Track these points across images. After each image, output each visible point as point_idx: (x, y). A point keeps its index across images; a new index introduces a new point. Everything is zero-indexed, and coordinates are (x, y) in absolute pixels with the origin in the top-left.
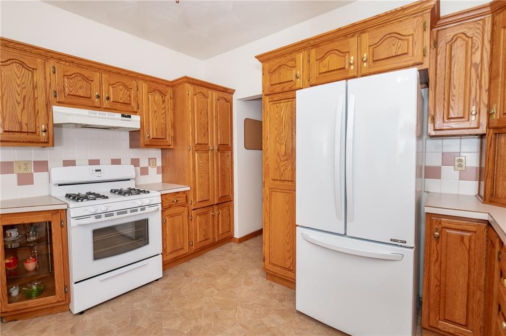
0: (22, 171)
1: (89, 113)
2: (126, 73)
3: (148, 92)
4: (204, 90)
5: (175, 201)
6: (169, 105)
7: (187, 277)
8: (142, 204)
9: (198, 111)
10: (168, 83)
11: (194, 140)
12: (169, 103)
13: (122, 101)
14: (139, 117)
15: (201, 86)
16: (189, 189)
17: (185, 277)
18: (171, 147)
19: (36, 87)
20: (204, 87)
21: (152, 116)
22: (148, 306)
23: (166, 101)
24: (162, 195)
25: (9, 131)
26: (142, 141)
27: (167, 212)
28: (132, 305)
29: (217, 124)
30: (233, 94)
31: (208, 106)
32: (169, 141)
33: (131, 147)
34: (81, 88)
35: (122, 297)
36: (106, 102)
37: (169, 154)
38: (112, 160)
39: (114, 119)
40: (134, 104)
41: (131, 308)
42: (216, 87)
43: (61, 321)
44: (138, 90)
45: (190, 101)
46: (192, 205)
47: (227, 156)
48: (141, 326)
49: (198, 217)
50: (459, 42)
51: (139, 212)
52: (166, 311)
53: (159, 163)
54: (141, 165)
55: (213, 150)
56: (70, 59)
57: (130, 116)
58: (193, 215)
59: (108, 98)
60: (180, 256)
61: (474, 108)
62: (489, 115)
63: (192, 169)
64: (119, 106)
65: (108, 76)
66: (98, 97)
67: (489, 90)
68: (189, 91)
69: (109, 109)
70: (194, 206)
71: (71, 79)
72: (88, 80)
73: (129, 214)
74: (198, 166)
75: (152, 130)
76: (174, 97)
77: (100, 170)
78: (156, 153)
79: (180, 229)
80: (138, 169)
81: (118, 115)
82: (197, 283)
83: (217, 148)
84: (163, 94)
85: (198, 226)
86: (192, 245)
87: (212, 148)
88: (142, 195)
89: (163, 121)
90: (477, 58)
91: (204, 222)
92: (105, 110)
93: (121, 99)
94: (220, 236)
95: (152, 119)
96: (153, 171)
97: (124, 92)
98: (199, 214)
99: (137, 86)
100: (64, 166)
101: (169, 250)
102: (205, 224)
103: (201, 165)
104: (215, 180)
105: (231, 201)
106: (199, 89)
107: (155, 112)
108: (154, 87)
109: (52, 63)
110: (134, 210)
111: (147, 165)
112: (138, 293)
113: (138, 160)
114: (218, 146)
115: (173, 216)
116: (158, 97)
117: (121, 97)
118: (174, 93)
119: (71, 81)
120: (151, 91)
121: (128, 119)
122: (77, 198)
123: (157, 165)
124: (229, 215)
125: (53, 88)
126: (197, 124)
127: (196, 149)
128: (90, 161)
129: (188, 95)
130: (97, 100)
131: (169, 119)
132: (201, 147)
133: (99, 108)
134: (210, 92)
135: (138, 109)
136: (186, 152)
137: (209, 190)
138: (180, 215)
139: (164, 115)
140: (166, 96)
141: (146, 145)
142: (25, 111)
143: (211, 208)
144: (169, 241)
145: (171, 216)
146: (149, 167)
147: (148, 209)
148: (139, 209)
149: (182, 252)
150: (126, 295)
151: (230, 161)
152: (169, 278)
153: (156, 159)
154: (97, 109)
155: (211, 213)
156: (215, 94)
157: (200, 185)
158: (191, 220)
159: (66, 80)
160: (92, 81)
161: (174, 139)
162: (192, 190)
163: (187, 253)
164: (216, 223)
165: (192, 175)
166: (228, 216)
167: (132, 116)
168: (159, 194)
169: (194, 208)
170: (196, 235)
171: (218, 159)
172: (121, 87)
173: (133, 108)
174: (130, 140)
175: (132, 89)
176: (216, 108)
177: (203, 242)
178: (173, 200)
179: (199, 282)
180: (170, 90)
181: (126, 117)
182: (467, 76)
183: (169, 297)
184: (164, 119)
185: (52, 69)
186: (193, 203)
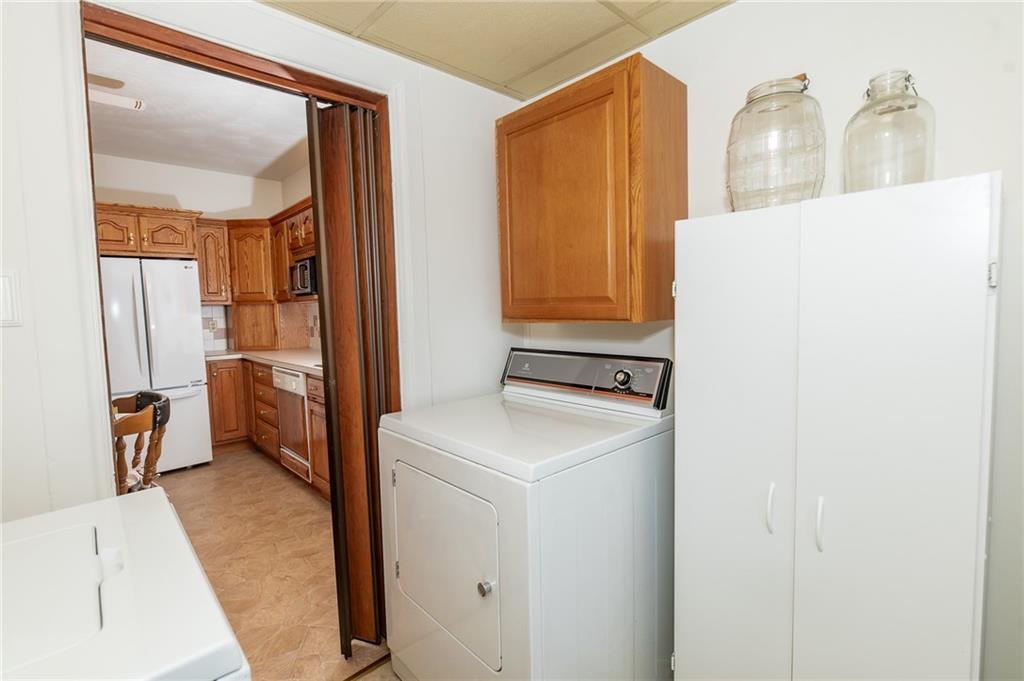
50: (209, 240)
61: (223, 287)
62: (232, 293)
67: (231, 276)
90: (222, 254)
182: (217, 264)
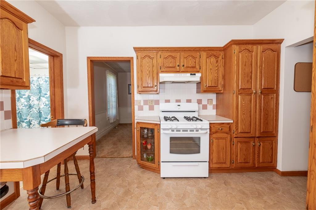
0: (151, 104)
1: (174, 75)
2: (193, 49)
3: (207, 58)
4: (249, 47)
5: (220, 129)
6: (221, 63)
7: (226, 185)
8: (197, 128)
9: (242, 64)
10: (221, 49)
11: (238, 86)
12: (221, 62)
13: (191, 66)
14: (201, 74)
15: (246, 44)
16: (232, 122)
17: (224, 185)
18: (221, 92)
19: (154, 66)
20: (249, 44)
21: (208, 71)
22: (194, 193)
23: (219, 61)
24: (210, 124)
25: (144, 87)
26: (202, 88)
27: (214, 136)
28: (186, 187)
29: (262, 72)
30: (281, 44)
31: (252, 58)
32: (220, 87)
33: (197, 93)
34: (171, 63)
35: (183, 179)
36: (183, 68)
37: (221, 96)
38: (187, 100)
39: (186, 77)
40: (198, 67)
41: (185, 188)
42: (262, 41)
43: (156, 178)
44: (200, 57)
45: (236, 57)
46: (234, 134)
47: (272, 98)
48: (186, 204)
49: (239, 144)
51: (195, 132)
52: (204, 203)
53: (214, 102)
54: (203, 103)
55: (256, 93)
56: (167, 49)
57: (195, 74)
58: (234, 141)
59: (183, 66)
60: (222, 167)
63: (235, 108)
64: (189, 69)
65: (183, 53)
66: (179, 66)
68: (235, 50)
69: (184, 71)
70: (236, 134)
71: (167, 59)
72: (174, 58)
73: (189, 132)
74: (241, 106)
75: (208, 81)
76: (225, 58)
77: (180, 105)
78: (213, 96)
79: (224, 149)
80: (201, 105)
81: (189, 74)
82: (232, 194)
83: (260, 92)
84: (216, 57)
85: (239, 151)
86: (233, 163)
87: (255, 92)
88: (198, 122)
89: (216, 75)
91: (245, 149)
92: (182, 72)
93: (190, 65)
94: (260, 163)
95: (209, 74)
96: (210, 107)
97: (192, 60)
98: (241, 142)
99: (200, 55)
100: (165, 102)
101: (214, 161)
102: (245, 150)
103: (244, 105)
104: (257, 117)
105: (275, 137)
106: (243, 47)
107: (211, 69)
108: (210, 53)
109: (160, 53)
110: (192, 130)
111: (207, 104)
112: (192, 180)
113: (201, 100)
114: (261, 89)
115: (218, 139)
116: (213, 60)
117: (190, 63)
118: (225, 55)
119: (167, 60)
120: (208, 57)
121: (194, 76)
122: (166, 119)
123: (213, 104)
124: (272, 148)
125: (160, 65)
126: (242, 74)
127: (239, 93)
128: (176, 100)
129: (235, 53)
130: (178, 68)
131: (221, 73)
132: (245, 91)
133: (179, 71)
134: (255, 47)
135: (200, 69)
136: (231, 95)
137: (251, 125)
138: (224, 139)
139: (217, 71)
140: (219, 58)
141: (204, 91)
142: (149, 78)
143: (252, 139)
144: (215, 155)
145: (217, 139)
146: (208, 105)
147: (200, 131)
148: (189, 130)
149: (224, 166)
150: (186, 178)
151: (275, 102)
152: (212, 180)
153: (212, 100)
154: (178, 72)
155: (252, 143)
156: (260, 48)
157: (242, 120)
158: (233, 144)
159: (165, 60)
160: (176, 58)
161: (224, 86)
162: (235, 123)
163: (228, 167)
164: (257, 152)
165: (235, 111)
166: (270, 149)
167: (196, 74)
168: (208, 123)
169: (236, 136)
170: (237, 156)
171: (261, 100)
172: (191, 58)
173: (197, 69)
174: (197, 88)
175: (196, 58)
176: (261, 59)
177: (243, 164)
178: (219, 128)
179: (233, 194)
180: (222, 54)
181: (193, 75)
183: (208, 193)
184: (217, 73)
185: (160, 56)
186: (235, 133)
